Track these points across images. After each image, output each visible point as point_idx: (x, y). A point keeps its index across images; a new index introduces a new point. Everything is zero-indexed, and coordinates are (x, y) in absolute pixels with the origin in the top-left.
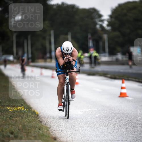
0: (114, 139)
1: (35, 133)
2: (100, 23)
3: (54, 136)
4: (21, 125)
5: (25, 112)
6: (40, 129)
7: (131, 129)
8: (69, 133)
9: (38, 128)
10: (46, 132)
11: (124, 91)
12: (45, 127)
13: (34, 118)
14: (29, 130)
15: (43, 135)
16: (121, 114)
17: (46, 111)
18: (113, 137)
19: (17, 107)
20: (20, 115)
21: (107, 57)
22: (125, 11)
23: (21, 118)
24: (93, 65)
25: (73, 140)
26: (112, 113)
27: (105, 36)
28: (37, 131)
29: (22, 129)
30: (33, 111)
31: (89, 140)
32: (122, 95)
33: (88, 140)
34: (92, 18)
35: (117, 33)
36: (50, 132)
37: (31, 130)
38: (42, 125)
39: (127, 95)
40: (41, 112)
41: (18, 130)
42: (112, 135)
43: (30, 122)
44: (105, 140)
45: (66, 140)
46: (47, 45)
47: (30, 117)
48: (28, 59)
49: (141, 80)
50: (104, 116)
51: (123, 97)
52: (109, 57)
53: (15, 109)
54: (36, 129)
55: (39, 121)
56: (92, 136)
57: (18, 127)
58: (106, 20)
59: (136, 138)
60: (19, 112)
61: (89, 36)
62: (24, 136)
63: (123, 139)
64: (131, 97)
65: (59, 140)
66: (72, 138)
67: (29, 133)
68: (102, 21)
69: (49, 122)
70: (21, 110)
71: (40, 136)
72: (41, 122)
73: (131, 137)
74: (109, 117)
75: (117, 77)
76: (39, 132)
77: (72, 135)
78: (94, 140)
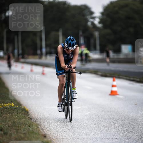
0: (105, 137)
1: (25, 130)
2: (92, 20)
3: (44, 133)
4: (11, 121)
5: (15, 109)
6: (30, 127)
7: (121, 127)
8: (59, 131)
9: (28, 125)
10: (36, 129)
11: (114, 89)
12: (35, 125)
13: (24, 115)
14: (18, 127)
15: (33, 132)
16: (112, 112)
17: (36, 108)
18: (104, 135)
19: (7, 103)
20: (10, 111)
21: (98, 54)
22: (116, 9)
23: (10, 115)
24: (84, 63)
25: (63, 138)
26: (102, 112)
27: (97, 34)
28: (27, 128)
29: (12, 126)
30: (22, 107)
31: (80, 138)
32: (113, 93)
33: (78, 138)
34: (84, 15)
35: (108, 31)
36: (40, 129)
37: (21, 127)
38: (31, 122)
39: (118, 93)
40: (31, 109)
41: (7, 127)
42: (102, 134)
43: (20, 119)
44: (95, 138)
45: (56, 138)
46: (38, 41)
47: (20, 114)
48: (19, 55)
49: (132, 79)
50: (95, 114)
51: (114, 95)
52: (100, 54)
53: (5, 105)
54: (26, 126)
55: (29, 118)
56: (82, 134)
57: (8, 123)
58: (97, 17)
59: (126, 137)
60: (9, 108)
61: (81, 33)
62: (14, 133)
63: (113, 138)
64: (121, 95)
65: (48, 137)
66: (62, 135)
67: (18, 130)
68: (94, 18)
69: (39, 119)
70: (11, 107)
71: (30, 133)
72: (31, 119)
73: (121, 135)
74: (100, 115)
75: (108, 75)
76: (28, 129)
77: (62, 133)
78: (84, 138)
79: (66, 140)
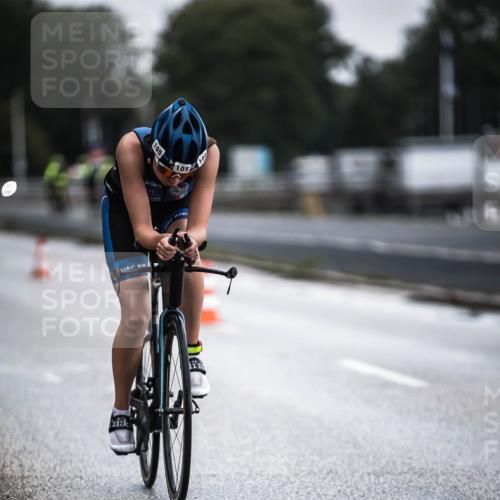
25: (26, 474)
31: (83, 475)
33: (78, 474)
59: (247, 469)
66: (21, 466)
73: (229, 464)
77: (20, 457)
78: (99, 474)
79: (35, 483)
